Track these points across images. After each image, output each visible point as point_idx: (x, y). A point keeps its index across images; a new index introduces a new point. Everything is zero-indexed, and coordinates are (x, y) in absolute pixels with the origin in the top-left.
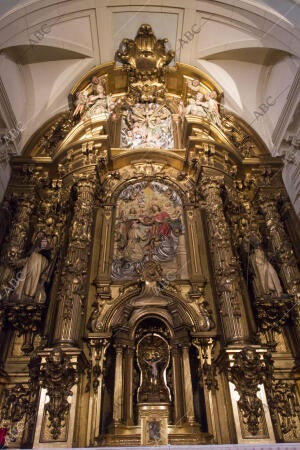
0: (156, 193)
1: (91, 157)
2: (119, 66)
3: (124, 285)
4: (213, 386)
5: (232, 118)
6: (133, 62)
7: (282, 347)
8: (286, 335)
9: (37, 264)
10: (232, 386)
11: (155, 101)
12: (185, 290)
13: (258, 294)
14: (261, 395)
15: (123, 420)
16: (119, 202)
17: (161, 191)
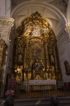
0: (37, 44)
1: (28, 39)
2: (31, 17)
3: (33, 60)
4: (44, 73)
5: (50, 29)
6: (34, 17)
7: (53, 68)
8: (54, 67)
9: (21, 56)
10: (47, 73)
11: (37, 24)
12: (41, 61)
13: (51, 61)
14: (50, 74)
15: (35, 77)
16: (32, 46)
17: (38, 44)
